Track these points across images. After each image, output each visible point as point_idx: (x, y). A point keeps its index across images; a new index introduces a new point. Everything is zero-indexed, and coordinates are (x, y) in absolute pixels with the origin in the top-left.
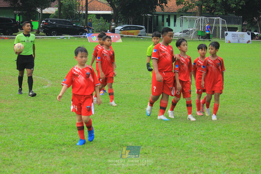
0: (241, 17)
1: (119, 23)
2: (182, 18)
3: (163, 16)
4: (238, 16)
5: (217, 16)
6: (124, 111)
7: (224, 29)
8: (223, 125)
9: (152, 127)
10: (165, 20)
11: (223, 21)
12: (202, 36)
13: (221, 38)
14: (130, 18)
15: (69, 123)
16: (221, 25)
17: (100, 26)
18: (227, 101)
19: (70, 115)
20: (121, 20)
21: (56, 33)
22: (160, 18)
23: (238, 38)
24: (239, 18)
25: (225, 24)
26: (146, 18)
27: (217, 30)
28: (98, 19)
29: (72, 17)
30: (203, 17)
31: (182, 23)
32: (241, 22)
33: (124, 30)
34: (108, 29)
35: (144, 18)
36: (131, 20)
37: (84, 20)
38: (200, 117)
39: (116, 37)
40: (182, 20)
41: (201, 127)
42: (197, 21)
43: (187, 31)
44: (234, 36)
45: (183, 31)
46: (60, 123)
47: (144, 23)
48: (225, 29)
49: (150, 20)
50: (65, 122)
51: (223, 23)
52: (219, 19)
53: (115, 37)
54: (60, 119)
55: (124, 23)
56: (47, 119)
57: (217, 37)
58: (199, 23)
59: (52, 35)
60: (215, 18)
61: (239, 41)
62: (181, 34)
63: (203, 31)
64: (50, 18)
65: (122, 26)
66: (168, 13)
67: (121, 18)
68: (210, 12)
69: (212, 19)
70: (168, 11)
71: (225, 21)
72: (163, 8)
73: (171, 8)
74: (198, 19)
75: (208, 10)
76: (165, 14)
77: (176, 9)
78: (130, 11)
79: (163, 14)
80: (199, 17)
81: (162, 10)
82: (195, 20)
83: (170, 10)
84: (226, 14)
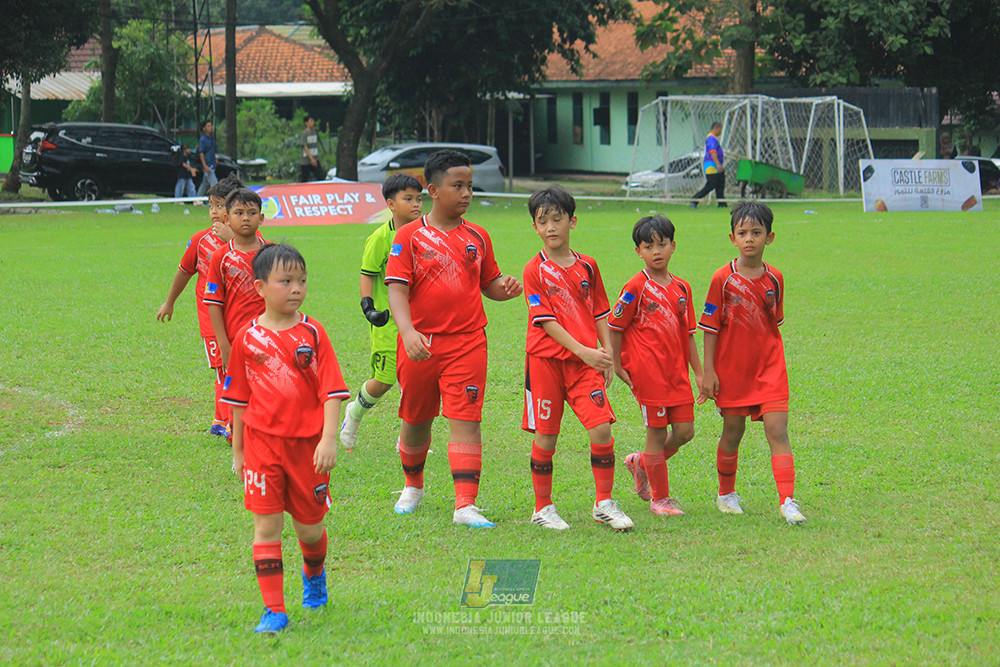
0: (934, 90)
1: (382, 134)
2: (665, 103)
3: (577, 97)
4: (918, 89)
5: (824, 90)
6: (418, 536)
7: (856, 149)
8: (868, 586)
9: (544, 603)
10: (588, 116)
11: (851, 116)
12: (756, 184)
13: (841, 189)
14: (430, 113)
15: (167, 595)
16: (840, 133)
17: (294, 149)
18: (881, 474)
19: (173, 560)
20: (390, 119)
21: (95, 188)
22: (565, 107)
23: (919, 188)
24: (924, 96)
25: (861, 125)
26: (502, 107)
27: (826, 152)
28: (284, 120)
29: (166, 112)
30: (760, 97)
31: (665, 128)
32: (935, 116)
33: (402, 167)
34: (329, 162)
35: (491, 112)
36: (433, 121)
37: (221, 128)
38: (761, 552)
39: (369, 198)
40: (665, 114)
41: (765, 595)
42: (731, 115)
43: (690, 161)
44: (901, 178)
45: (671, 165)
46: (129, 595)
47: (491, 130)
48: (860, 150)
49: (521, 118)
50: (149, 589)
51: (851, 119)
52: (830, 105)
53: (362, 198)
54: (125, 579)
55: (400, 134)
56: (66, 582)
57: (826, 186)
58: (743, 124)
59: (78, 195)
60: (816, 101)
61: (924, 200)
62: (663, 176)
63: (761, 162)
64: (66, 120)
65: (394, 149)
66: (602, 85)
67: (387, 112)
68: (792, 75)
69: (800, 104)
70: (599, 74)
71: (858, 114)
72: (577, 62)
73: (614, 63)
74: (736, 107)
75: (781, 66)
76: (585, 89)
77: (635, 65)
78: (428, 80)
79: (577, 88)
80: (739, 96)
81: (574, 70)
82: (724, 112)
83: (608, 70)
84: (864, 82)
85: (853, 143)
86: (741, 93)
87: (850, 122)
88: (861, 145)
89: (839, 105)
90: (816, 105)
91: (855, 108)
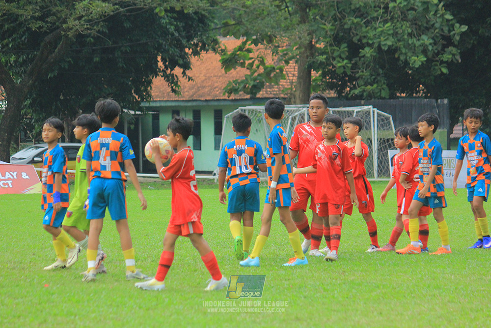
0: (446, 101)
4: (434, 101)
5: (362, 102)
7: (387, 145)
11: (383, 120)
13: (376, 174)
16: (375, 134)
24: (438, 106)
25: (390, 128)
32: (447, 121)
42: (294, 119)
49: (132, 127)
51: (383, 124)
52: (368, 113)
60: (356, 109)
65: (37, 148)
66: (194, 104)
67: (30, 122)
68: (340, 93)
69: (345, 112)
70: (192, 96)
71: (387, 119)
72: (176, 84)
73: (204, 87)
74: (296, 114)
75: (331, 86)
76: (182, 107)
77: (220, 89)
78: (62, 97)
79: (175, 106)
80: (300, 106)
81: (173, 91)
82: (288, 118)
83: (200, 92)
84: (393, 96)
85: (384, 141)
86: (301, 104)
87: (382, 126)
88: (390, 142)
89: (374, 112)
90: (357, 112)
91: (386, 114)
